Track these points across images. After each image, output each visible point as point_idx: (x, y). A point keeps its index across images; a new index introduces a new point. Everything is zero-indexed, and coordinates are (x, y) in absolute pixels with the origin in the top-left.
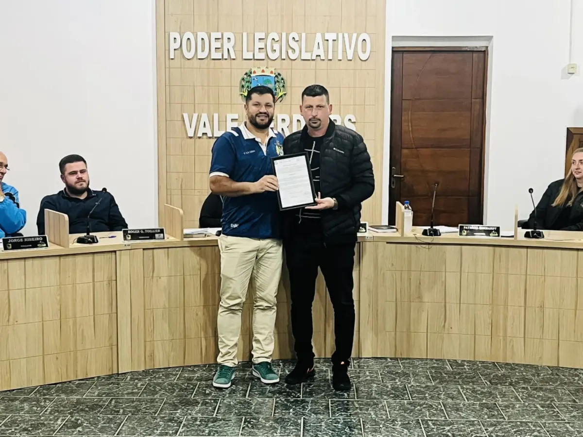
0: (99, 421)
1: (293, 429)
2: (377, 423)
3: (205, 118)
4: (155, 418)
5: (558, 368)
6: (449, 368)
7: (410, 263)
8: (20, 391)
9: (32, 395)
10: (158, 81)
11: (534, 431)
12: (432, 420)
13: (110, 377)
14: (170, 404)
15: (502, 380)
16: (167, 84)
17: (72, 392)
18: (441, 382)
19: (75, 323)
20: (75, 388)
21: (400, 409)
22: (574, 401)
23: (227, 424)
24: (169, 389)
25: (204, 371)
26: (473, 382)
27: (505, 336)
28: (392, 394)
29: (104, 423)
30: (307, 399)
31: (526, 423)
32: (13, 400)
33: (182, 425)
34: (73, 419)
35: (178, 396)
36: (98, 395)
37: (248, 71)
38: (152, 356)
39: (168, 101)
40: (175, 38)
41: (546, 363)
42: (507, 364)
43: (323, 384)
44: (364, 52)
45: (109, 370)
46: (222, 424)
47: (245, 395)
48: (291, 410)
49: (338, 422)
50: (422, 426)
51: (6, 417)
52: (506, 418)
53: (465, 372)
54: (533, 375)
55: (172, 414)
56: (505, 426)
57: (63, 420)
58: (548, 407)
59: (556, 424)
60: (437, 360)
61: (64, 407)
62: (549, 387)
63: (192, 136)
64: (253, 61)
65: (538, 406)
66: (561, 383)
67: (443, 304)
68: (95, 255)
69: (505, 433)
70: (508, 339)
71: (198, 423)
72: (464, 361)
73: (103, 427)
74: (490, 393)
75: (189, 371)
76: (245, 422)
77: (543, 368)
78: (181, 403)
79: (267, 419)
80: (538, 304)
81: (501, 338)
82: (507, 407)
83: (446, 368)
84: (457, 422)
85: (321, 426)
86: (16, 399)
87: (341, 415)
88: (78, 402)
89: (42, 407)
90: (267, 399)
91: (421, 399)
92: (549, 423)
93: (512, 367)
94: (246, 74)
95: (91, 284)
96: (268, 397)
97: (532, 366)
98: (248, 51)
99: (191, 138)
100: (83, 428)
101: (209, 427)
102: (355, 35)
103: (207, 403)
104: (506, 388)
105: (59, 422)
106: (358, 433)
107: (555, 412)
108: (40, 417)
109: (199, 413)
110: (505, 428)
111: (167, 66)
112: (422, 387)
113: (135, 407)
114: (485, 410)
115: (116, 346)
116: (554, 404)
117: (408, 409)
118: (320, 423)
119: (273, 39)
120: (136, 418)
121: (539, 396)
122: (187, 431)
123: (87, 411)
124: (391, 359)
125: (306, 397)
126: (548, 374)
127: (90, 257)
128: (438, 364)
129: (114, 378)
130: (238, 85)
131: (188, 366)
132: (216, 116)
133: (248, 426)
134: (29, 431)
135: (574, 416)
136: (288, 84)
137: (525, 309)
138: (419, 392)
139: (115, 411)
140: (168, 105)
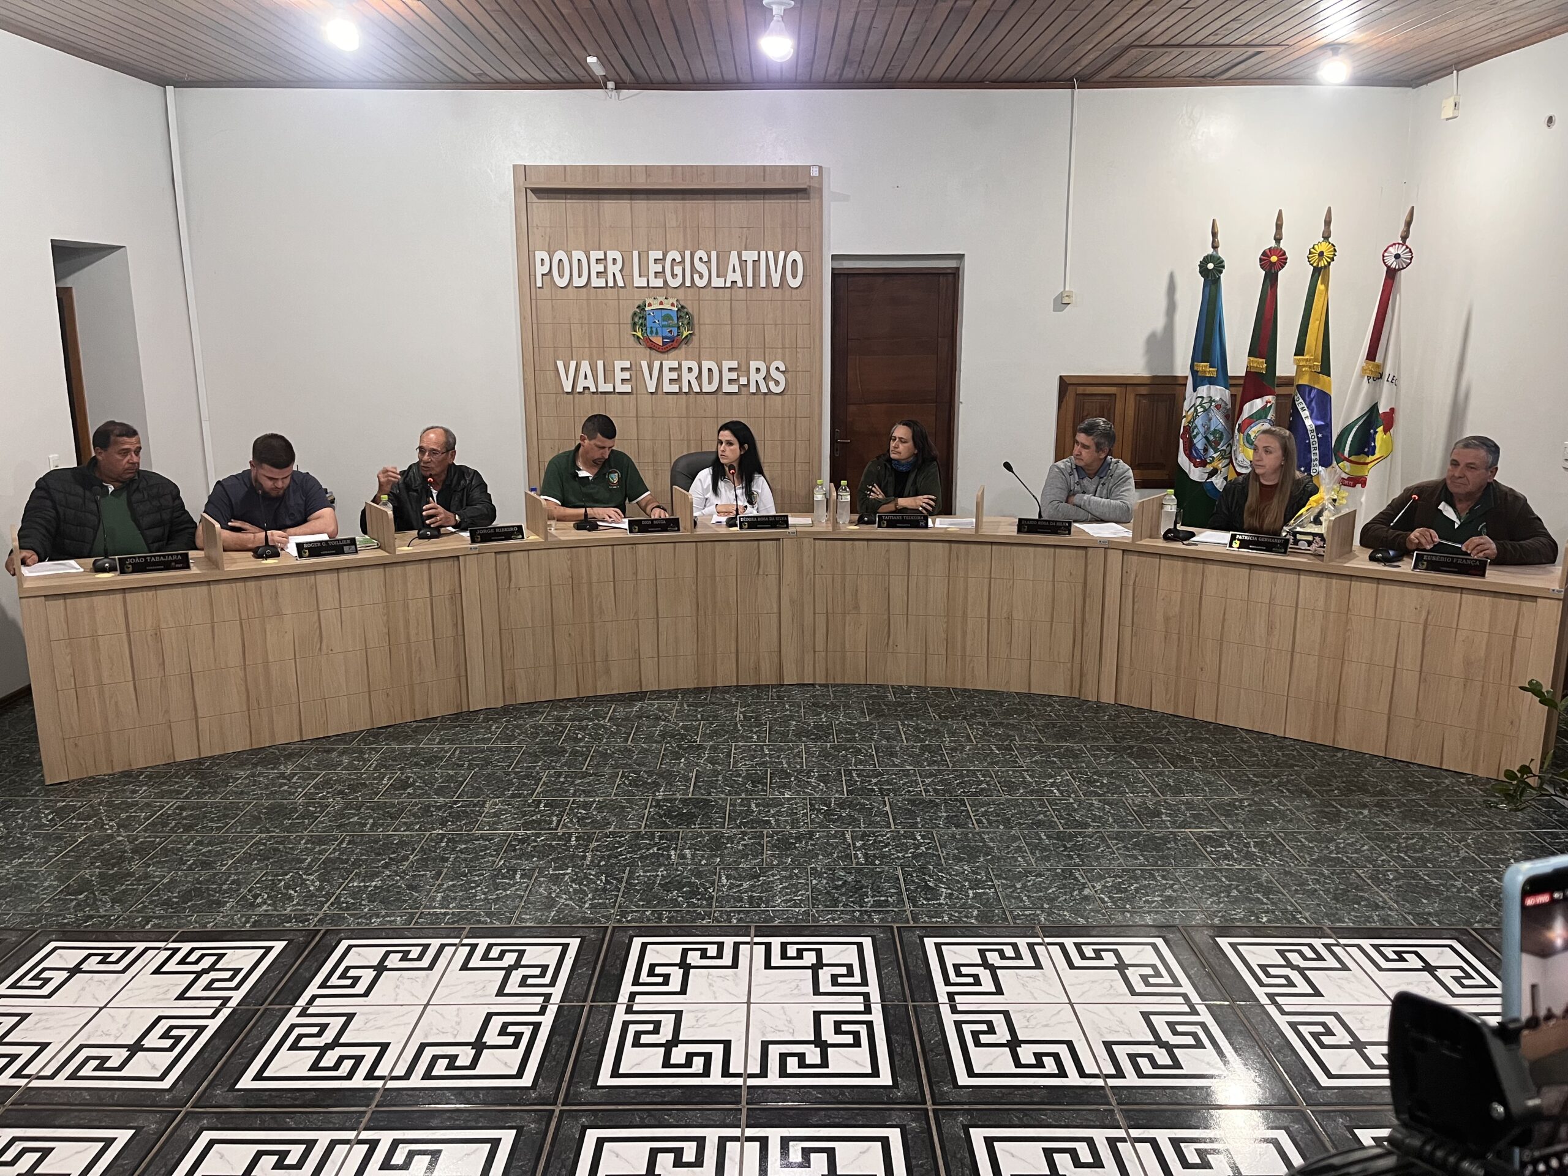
0: (436, 779)
1: (681, 785)
2: (788, 776)
3: (585, 366)
4: (508, 774)
5: (1028, 695)
6: (891, 697)
7: (844, 565)
8: (341, 738)
9: (355, 744)
10: (523, 318)
11: (982, 782)
12: (857, 770)
13: (457, 716)
14: (531, 754)
15: (953, 713)
16: (535, 321)
17: (407, 738)
18: (877, 717)
19: (408, 649)
20: (410, 733)
21: (819, 756)
22: (1040, 741)
23: (598, 780)
24: (532, 733)
25: (580, 707)
26: (917, 716)
27: (963, 656)
28: (813, 734)
29: (442, 782)
30: (705, 744)
31: (974, 772)
32: (328, 751)
33: (541, 783)
34: (403, 777)
35: (542, 742)
36: (439, 743)
37: (640, 303)
38: (513, 688)
39: (536, 345)
40: (542, 260)
41: (1014, 689)
42: (965, 690)
43: (728, 723)
44: (794, 276)
45: (458, 707)
46: (593, 780)
47: (626, 740)
48: (683, 760)
49: (740, 775)
50: (844, 778)
51: (318, 775)
52: (950, 765)
53: (910, 702)
54: (995, 705)
55: (530, 767)
56: (946, 777)
57: (390, 778)
58: (1006, 749)
59: (1011, 773)
60: (878, 686)
61: (393, 761)
62: (1011, 721)
63: (570, 390)
64: (646, 290)
65: (993, 747)
66: (1029, 716)
67: (886, 617)
68: (432, 561)
69: (946, 785)
70: (968, 659)
71: (562, 780)
72: (912, 687)
73: (440, 788)
74: (937, 731)
75: (561, 707)
76: (621, 778)
77: (1009, 695)
78: (543, 752)
79: (650, 773)
80: (1005, 615)
81: (959, 658)
82: (954, 749)
83: (887, 697)
84: (887, 772)
85: (717, 780)
86: (334, 750)
87: (745, 765)
88: (414, 753)
89: (364, 760)
90: (655, 745)
91: (848, 741)
92: (1002, 772)
93: (969, 694)
94: (639, 307)
95: (428, 599)
96: (656, 742)
97: (996, 693)
98: (640, 276)
99: (568, 393)
100: (414, 789)
101: (576, 785)
102: (782, 254)
103: (578, 751)
104: (957, 723)
105: (384, 782)
106: (762, 789)
107: (1012, 756)
108: (362, 774)
109: (565, 765)
110: (946, 779)
111: (533, 297)
112: (854, 725)
113: (484, 759)
114: (927, 754)
115: (464, 678)
116: (1014, 745)
117: (831, 755)
118: (717, 776)
119: (674, 260)
120: (483, 775)
121: (997, 734)
122: (547, 791)
123: (422, 766)
124: (820, 685)
125: (704, 741)
126: (1014, 703)
127: (425, 566)
128: (878, 692)
129: (462, 719)
130: (629, 321)
131: (559, 700)
132: (600, 364)
133: (624, 782)
134: (346, 794)
135: (1036, 761)
136: (696, 321)
137: (989, 621)
138: (847, 731)
139: (458, 764)
140: (536, 350)
